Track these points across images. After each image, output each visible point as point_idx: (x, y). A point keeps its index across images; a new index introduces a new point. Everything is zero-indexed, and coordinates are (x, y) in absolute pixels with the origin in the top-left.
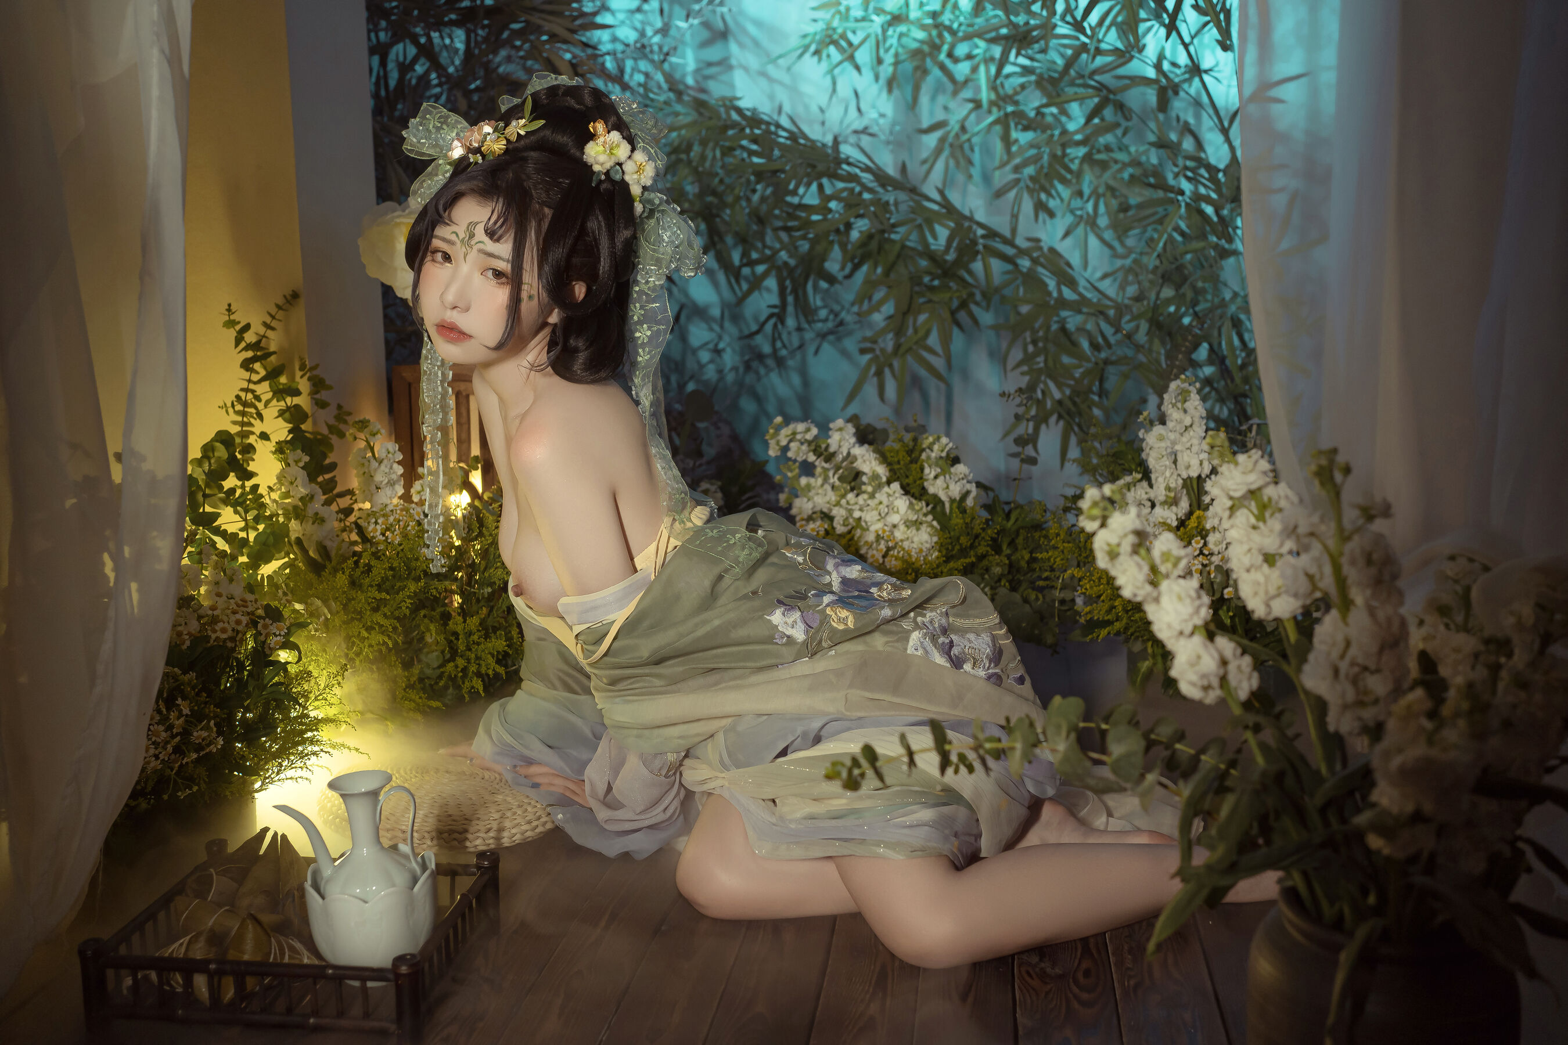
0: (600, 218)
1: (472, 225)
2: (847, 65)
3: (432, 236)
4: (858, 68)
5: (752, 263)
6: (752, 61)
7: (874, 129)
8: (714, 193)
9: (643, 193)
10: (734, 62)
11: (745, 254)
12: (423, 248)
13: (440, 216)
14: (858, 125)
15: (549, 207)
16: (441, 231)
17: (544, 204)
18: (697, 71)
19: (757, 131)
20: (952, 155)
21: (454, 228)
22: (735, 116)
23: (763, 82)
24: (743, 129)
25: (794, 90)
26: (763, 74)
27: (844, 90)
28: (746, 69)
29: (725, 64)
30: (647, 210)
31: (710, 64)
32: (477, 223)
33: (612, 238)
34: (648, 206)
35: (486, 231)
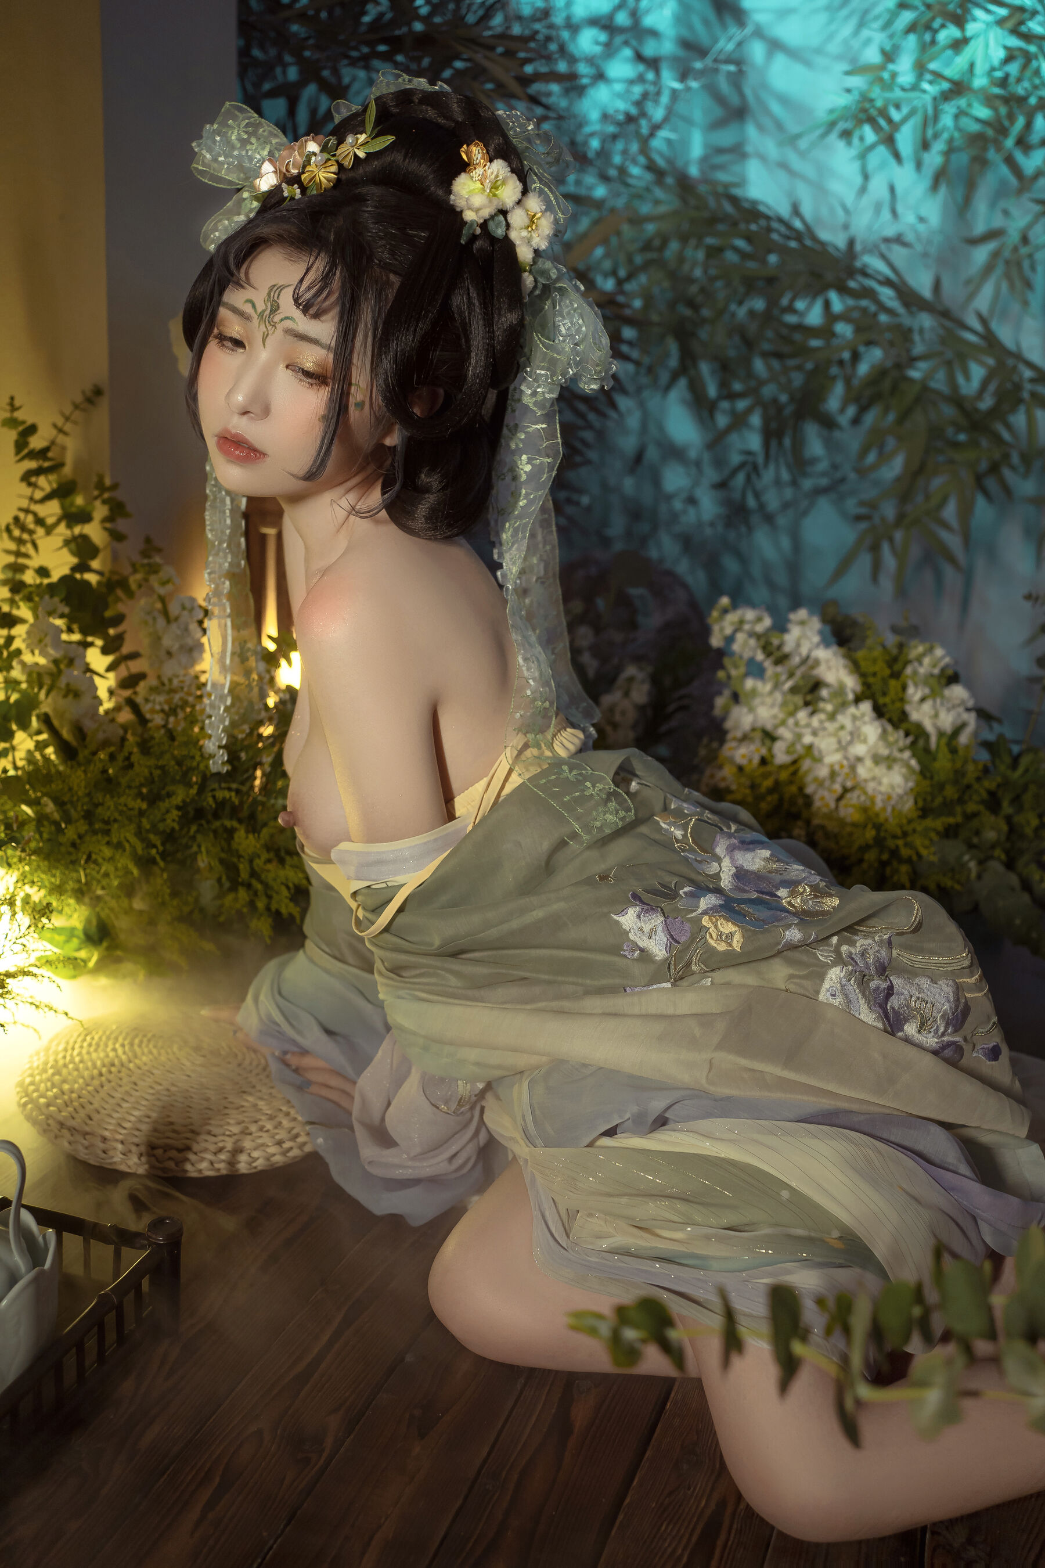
0: (474, 294)
1: (276, 290)
2: (882, 150)
3: (219, 303)
4: (897, 156)
5: (732, 396)
6: (770, 147)
7: (910, 237)
8: (691, 304)
9: (535, 261)
10: (749, 149)
11: (723, 385)
12: (205, 320)
13: (232, 275)
14: (890, 231)
15: (395, 273)
16: (234, 297)
17: (386, 267)
18: (704, 160)
19: (753, 227)
20: (1008, 276)
21: (248, 293)
22: (728, 208)
23: (782, 175)
24: (735, 224)
25: (820, 189)
26: (784, 166)
27: (878, 187)
28: (763, 158)
29: (738, 151)
30: (540, 286)
31: (720, 151)
32: (282, 288)
33: (489, 323)
34: (542, 280)
35: (296, 300)
